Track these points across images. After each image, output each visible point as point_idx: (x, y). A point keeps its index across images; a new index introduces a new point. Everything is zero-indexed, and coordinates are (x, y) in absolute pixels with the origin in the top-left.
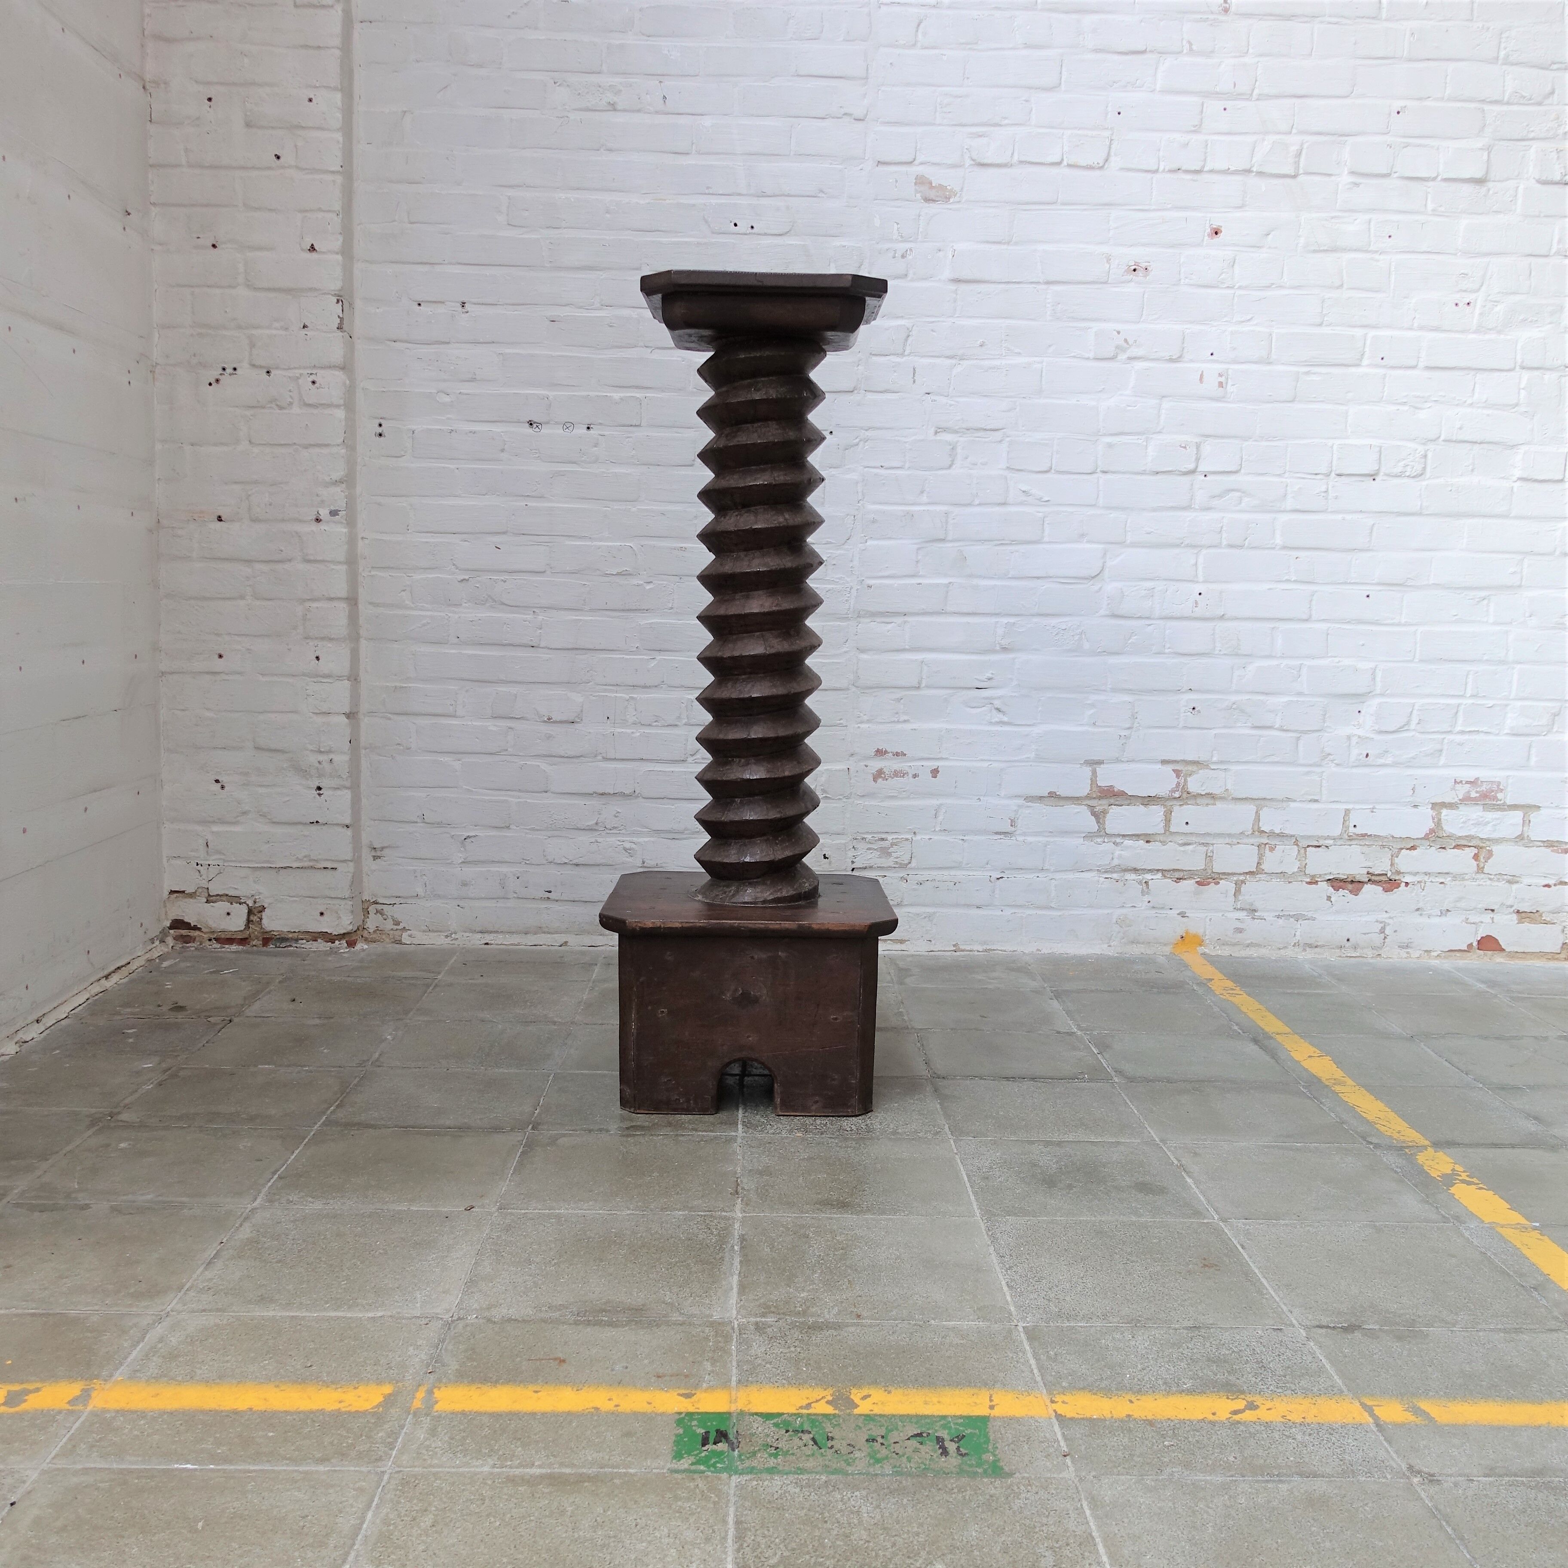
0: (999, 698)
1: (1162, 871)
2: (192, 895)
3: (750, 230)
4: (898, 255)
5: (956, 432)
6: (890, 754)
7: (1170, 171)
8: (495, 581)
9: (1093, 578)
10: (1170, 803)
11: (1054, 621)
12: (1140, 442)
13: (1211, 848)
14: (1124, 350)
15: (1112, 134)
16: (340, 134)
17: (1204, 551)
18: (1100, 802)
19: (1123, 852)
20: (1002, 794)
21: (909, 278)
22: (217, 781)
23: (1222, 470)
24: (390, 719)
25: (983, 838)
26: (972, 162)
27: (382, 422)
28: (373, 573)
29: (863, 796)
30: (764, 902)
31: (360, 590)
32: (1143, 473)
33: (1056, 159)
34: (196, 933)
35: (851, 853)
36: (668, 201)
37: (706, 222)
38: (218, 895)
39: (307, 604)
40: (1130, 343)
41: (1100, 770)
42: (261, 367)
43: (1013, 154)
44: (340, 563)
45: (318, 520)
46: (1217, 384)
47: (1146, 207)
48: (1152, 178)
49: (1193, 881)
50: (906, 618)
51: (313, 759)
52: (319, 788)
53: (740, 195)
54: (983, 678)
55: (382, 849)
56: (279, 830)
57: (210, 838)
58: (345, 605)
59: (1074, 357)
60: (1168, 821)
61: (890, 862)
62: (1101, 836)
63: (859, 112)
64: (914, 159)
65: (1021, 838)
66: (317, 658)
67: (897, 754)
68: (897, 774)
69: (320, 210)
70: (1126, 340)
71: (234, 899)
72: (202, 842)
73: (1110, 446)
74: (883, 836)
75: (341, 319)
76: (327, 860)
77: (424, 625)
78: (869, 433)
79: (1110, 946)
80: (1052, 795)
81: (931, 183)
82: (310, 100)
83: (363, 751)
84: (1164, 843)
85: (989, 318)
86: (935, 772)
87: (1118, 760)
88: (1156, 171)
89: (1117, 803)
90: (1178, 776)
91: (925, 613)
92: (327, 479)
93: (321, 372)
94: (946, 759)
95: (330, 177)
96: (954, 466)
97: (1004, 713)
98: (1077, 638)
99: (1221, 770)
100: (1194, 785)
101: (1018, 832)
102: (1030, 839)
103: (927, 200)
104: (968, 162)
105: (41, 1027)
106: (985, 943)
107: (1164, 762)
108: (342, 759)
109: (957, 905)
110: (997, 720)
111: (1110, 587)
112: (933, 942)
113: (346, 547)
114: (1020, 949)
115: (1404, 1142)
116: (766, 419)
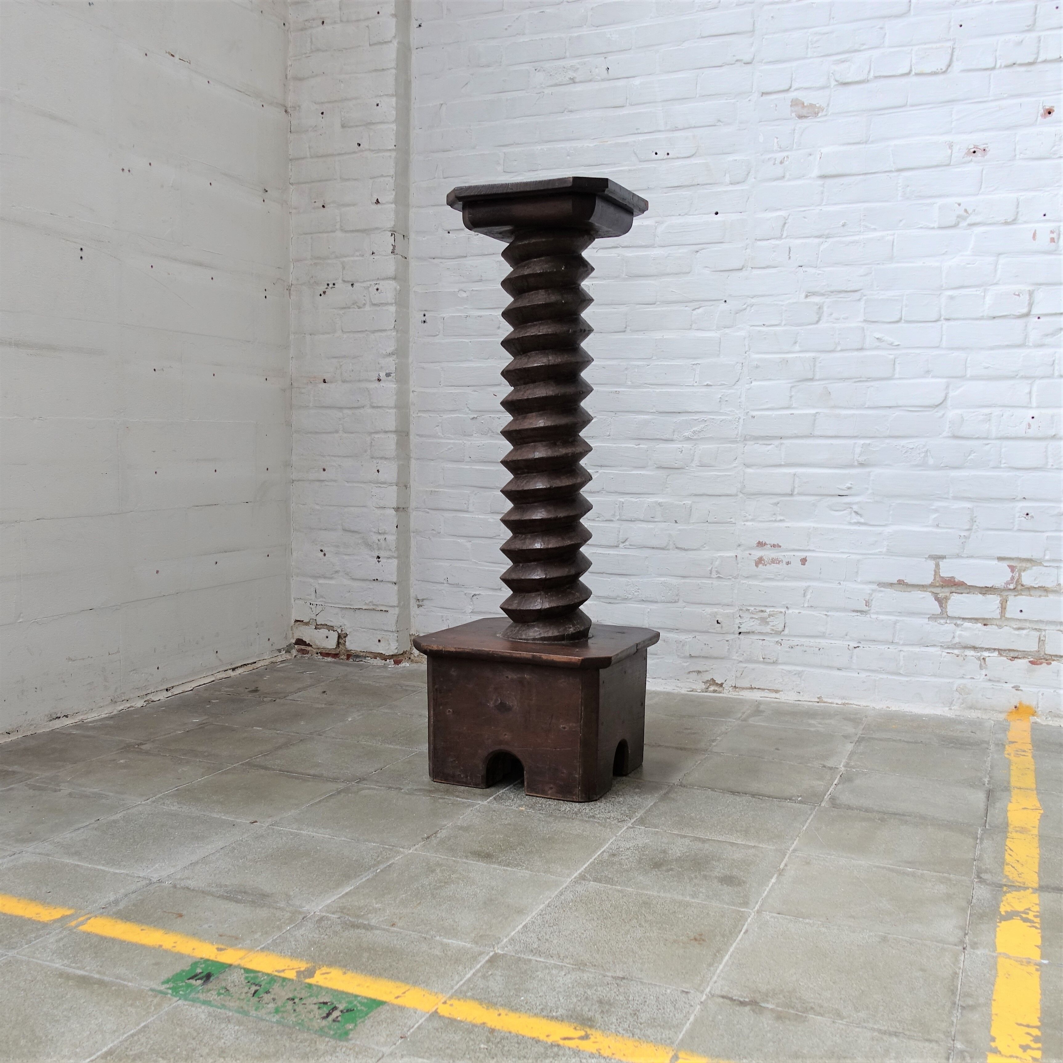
0: (857, 503)
1: (999, 650)
2: (307, 624)
3: (666, 156)
4: (778, 162)
5: (823, 295)
6: (769, 546)
7: (1007, 66)
8: (493, 418)
9: (937, 406)
10: (1005, 593)
11: (903, 442)
12: (978, 293)
13: (1043, 633)
14: (964, 219)
15: (954, 44)
16: (395, 124)
17: (1038, 382)
18: (943, 590)
19: (962, 633)
20: (859, 580)
21: (786, 179)
22: (322, 551)
23: (1054, 312)
24: (428, 513)
25: (843, 614)
26: (836, 83)
27: (426, 313)
28: (419, 415)
29: (747, 577)
30: (534, 639)
31: (411, 426)
32: (982, 318)
33: (906, 70)
34: (309, 648)
35: (738, 621)
36: (609, 142)
37: (635, 154)
38: (321, 625)
39: (373, 436)
40: (969, 212)
41: (942, 563)
42: (348, 282)
43: (869, 72)
44: (391, 408)
45: (379, 380)
46: (1049, 240)
47: (986, 99)
48: (990, 75)
49: (1027, 660)
50: (782, 441)
51: (375, 538)
52: (379, 557)
53: (660, 131)
54: (844, 487)
55: (423, 600)
56: (356, 584)
57: (317, 587)
58: (394, 436)
59: (921, 228)
60: (1003, 608)
61: (767, 629)
62: (944, 618)
63: (747, 58)
64: (790, 87)
65: (874, 616)
66: (378, 471)
67: (774, 546)
68: (774, 561)
69: (382, 176)
70: (966, 211)
71: (331, 628)
72: (313, 589)
73: (952, 298)
74: (763, 609)
75: (394, 246)
76: (383, 605)
77: (449, 449)
78: (753, 300)
79: (951, 709)
80: (901, 582)
81: (803, 104)
82: (378, 105)
83: (412, 534)
84: (1000, 627)
85: (850, 203)
86: (804, 561)
87: (958, 556)
88: (993, 68)
89: (958, 591)
90: (1013, 571)
91: (797, 437)
92: (384, 352)
93: (382, 283)
94: (813, 551)
95: (388, 154)
96: (821, 322)
97: (861, 516)
98: (923, 455)
99: (1054, 567)
100: (1027, 579)
101: (872, 611)
102: (881, 617)
103: (800, 117)
104: (833, 83)
105: (169, 694)
106: (843, 698)
107: (1000, 559)
108: (391, 538)
109: (821, 667)
110: (855, 521)
111: (952, 414)
112: (802, 694)
113: (395, 397)
114: (872, 705)
115: (1013, 882)
116: (537, 288)
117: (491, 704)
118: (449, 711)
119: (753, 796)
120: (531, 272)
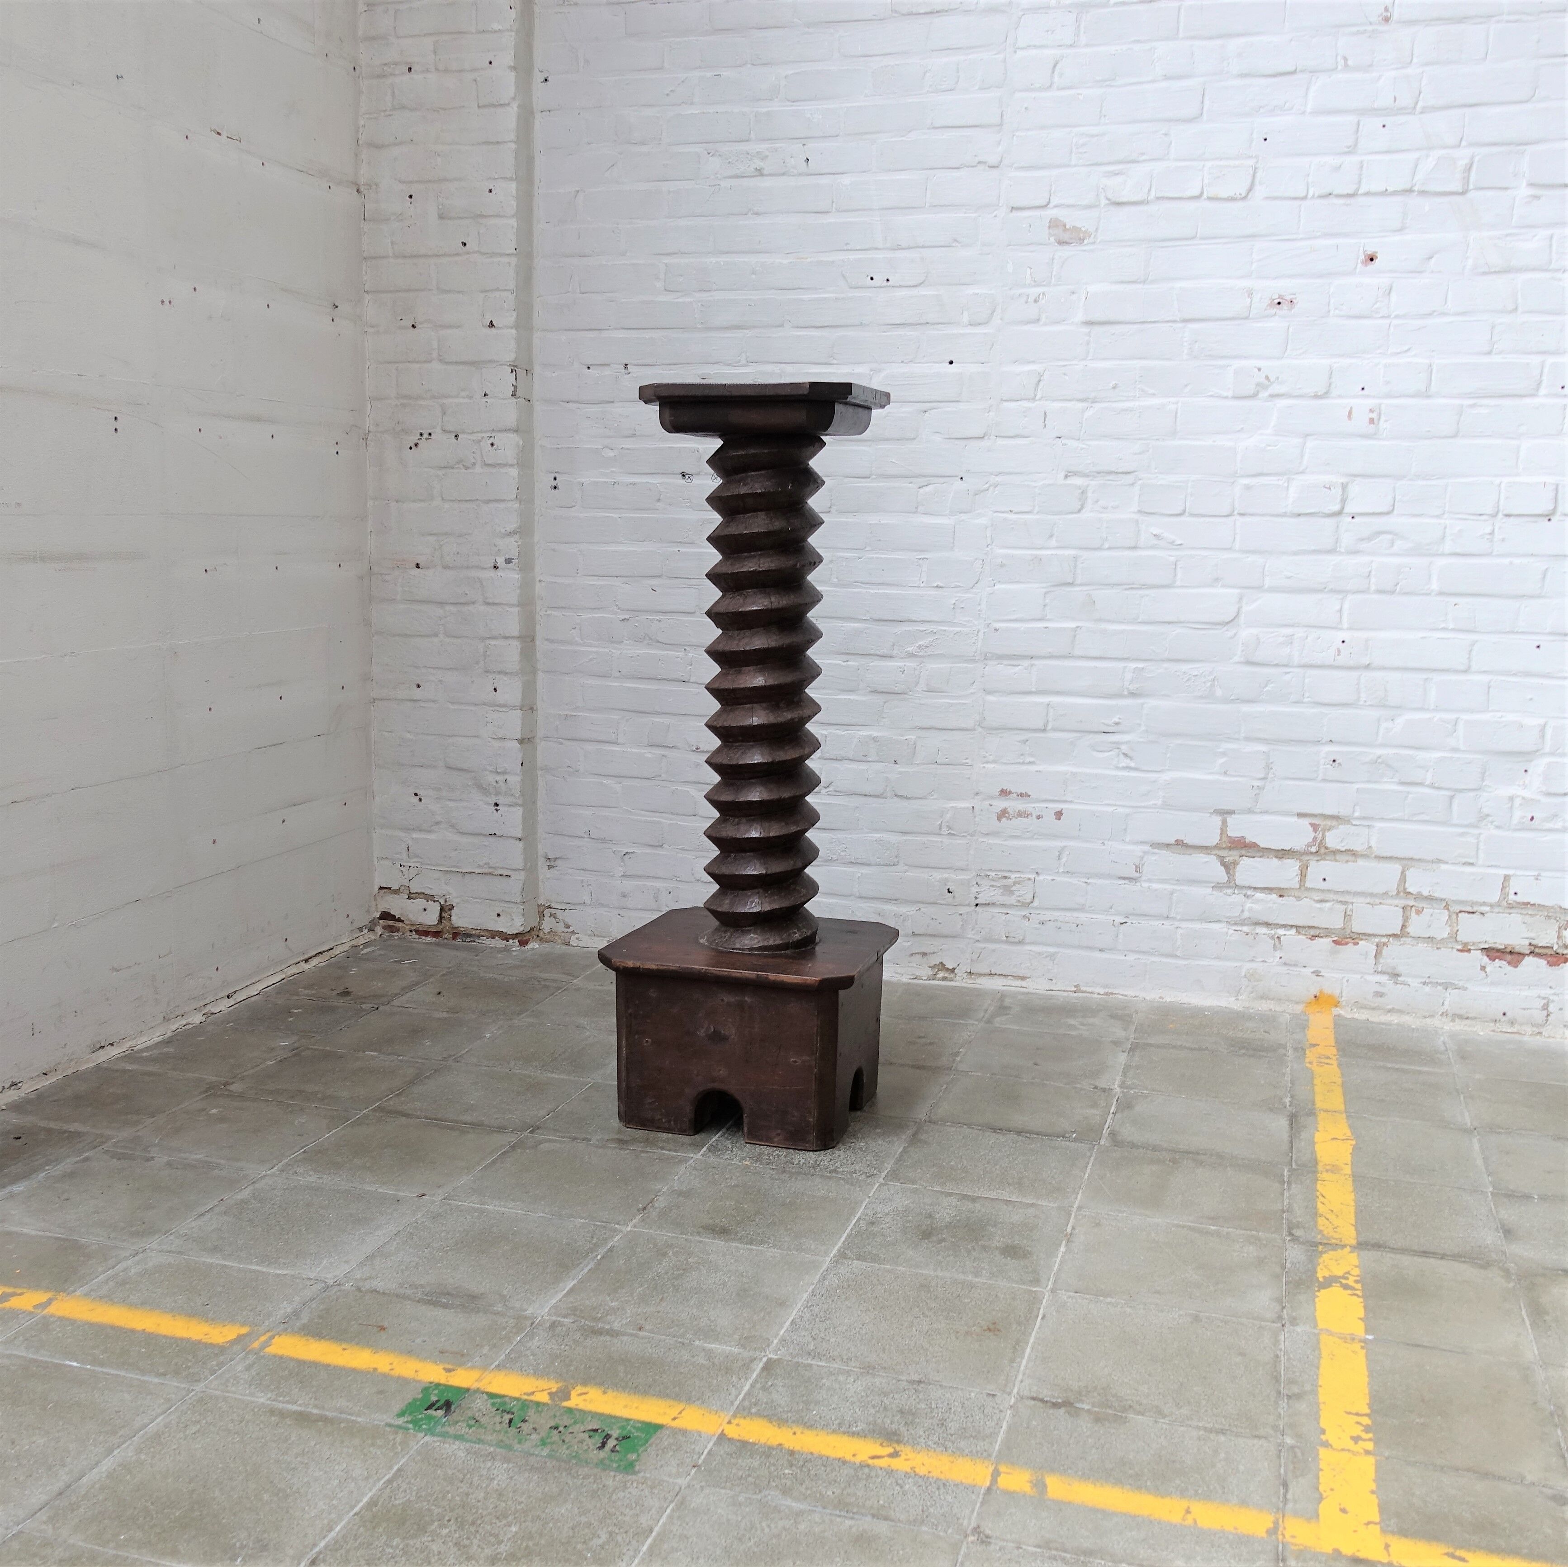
0: (1126, 743)
1: (1296, 927)
2: (397, 892)
3: (885, 283)
4: (1031, 300)
5: (1087, 476)
6: (1015, 795)
7: (1321, 197)
8: (652, 620)
9: (1228, 623)
10: (1305, 858)
11: (1185, 667)
12: (1280, 483)
13: (1350, 907)
14: (1265, 388)
15: (1257, 162)
16: (515, 219)
17: (1350, 597)
18: (1231, 853)
19: (1254, 906)
20: (1127, 840)
21: (1041, 323)
22: (416, 794)
23: (1371, 511)
24: (561, 744)
25: (1107, 882)
26: (1107, 202)
27: (557, 476)
28: (548, 612)
29: (987, 834)
30: (751, 949)
31: (538, 628)
32: (1284, 515)
33: (1196, 192)
34: (400, 925)
35: (975, 889)
36: (809, 260)
37: (844, 276)
38: (417, 893)
39: (488, 642)
40: (1272, 380)
41: (1230, 820)
42: (450, 432)
43: (1150, 190)
44: (513, 605)
45: (496, 567)
46: (1367, 421)
47: (1294, 237)
48: (1300, 206)
49: (1329, 940)
50: (1033, 662)
51: (491, 778)
52: (497, 805)
53: (876, 249)
54: (1111, 723)
55: (556, 859)
56: (465, 840)
57: (410, 843)
58: (518, 643)
59: (1211, 396)
60: (1303, 875)
61: (1012, 900)
62: (1231, 887)
63: (993, 160)
64: (1049, 203)
65: (1145, 885)
66: (495, 690)
67: (1021, 795)
68: (1020, 814)
69: (498, 289)
70: (1267, 378)
71: (430, 898)
72: (404, 846)
73: (1248, 488)
74: (1007, 874)
75: (515, 387)
76: (503, 868)
77: (591, 660)
78: (998, 479)
79: (1237, 999)
80: (1179, 843)
81: (1065, 226)
82: (490, 191)
83: (540, 772)
84: (1299, 899)
85: (1122, 359)
86: (1059, 815)
87: (1250, 811)
88: (1305, 198)
89: (1249, 854)
90: (1315, 830)
91: (1051, 657)
92: (503, 531)
93: (498, 435)
94: (1071, 802)
95: (506, 260)
96: (1084, 510)
97: (1131, 758)
98: (1209, 684)
99: (1364, 826)
100: (1333, 840)
101: (1143, 878)
102: (1155, 886)
103: (1061, 243)
104: (1104, 202)
105: (232, 1002)
106: (1106, 986)
107: (1300, 815)
108: (515, 780)
109: (1079, 947)
110: (1124, 764)
111: (1245, 633)
112: (1054, 981)
113: (518, 591)
114: (1142, 995)
115: (1328, 1239)
116: (755, 510)
117: (702, 1033)
118: (647, 1041)
119: (1019, 1133)
120: (750, 491)
